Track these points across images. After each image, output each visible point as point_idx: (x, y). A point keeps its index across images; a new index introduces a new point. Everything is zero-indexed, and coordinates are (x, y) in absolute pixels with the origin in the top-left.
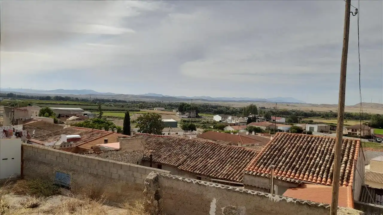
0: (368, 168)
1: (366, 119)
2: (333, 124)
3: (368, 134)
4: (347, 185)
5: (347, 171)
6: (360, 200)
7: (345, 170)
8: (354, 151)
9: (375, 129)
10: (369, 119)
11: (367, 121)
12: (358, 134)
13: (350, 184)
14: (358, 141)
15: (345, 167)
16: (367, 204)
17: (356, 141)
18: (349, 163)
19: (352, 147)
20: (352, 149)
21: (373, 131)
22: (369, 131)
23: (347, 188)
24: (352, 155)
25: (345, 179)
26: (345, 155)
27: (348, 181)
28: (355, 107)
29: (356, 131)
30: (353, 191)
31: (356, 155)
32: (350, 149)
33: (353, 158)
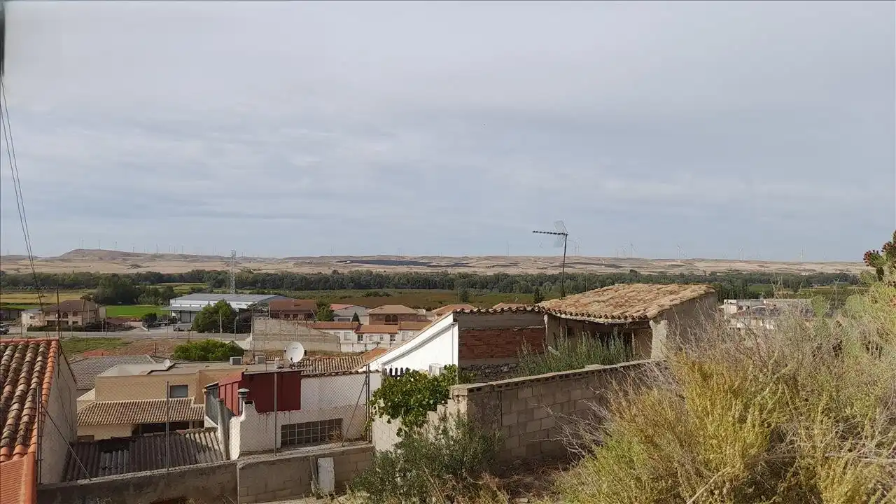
0: (91, 396)
1: (88, 287)
2: (8, 304)
3: (93, 321)
4: (22, 454)
5: (25, 419)
6: (64, 479)
7: (18, 418)
8: (43, 368)
9: (108, 307)
10: (95, 286)
11: (90, 291)
12: (70, 323)
13: (32, 449)
14: (53, 342)
15: (21, 410)
16: (73, 483)
17: (49, 343)
18: (29, 399)
19: (39, 358)
20: (39, 363)
21: (103, 311)
22: (96, 312)
23: (22, 461)
24: (37, 377)
25: (19, 440)
26: (22, 381)
27: (26, 444)
28: (62, 260)
29: (66, 315)
30: (37, 463)
31: (47, 375)
32: (33, 363)
33: (40, 384)
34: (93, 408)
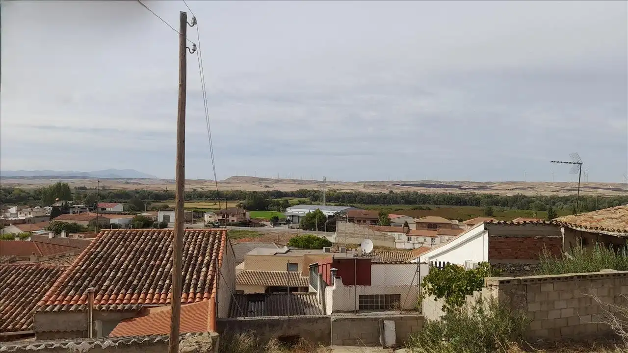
0: (241, 267)
1: (240, 199)
2: (198, 208)
3: (243, 220)
4: (208, 298)
5: (209, 277)
6: (229, 316)
7: (206, 276)
8: (219, 247)
9: (251, 212)
10: (244, 198)
11: (242, 202)
12: (230, 221)
13: (213, 296)
14: (224, 232)
15: (207, 272)
16: (234, 319)
17: (221, 233)
18: (211, 265)
19: (216, 241)
20: (217, 244)
21: (249, 214)
22: (245, 214)
23: (208, 303)
24: (216, 252)
25: (207, 289)
26: (207, 254)
27: (210, 292)
28: (226, 183)
29: (228, 216)
30: (216, 304)
31: (221, 251)
32: (213, 244)
33: (217, 256)
34: (244, 273)
